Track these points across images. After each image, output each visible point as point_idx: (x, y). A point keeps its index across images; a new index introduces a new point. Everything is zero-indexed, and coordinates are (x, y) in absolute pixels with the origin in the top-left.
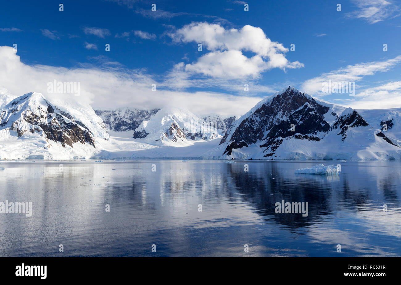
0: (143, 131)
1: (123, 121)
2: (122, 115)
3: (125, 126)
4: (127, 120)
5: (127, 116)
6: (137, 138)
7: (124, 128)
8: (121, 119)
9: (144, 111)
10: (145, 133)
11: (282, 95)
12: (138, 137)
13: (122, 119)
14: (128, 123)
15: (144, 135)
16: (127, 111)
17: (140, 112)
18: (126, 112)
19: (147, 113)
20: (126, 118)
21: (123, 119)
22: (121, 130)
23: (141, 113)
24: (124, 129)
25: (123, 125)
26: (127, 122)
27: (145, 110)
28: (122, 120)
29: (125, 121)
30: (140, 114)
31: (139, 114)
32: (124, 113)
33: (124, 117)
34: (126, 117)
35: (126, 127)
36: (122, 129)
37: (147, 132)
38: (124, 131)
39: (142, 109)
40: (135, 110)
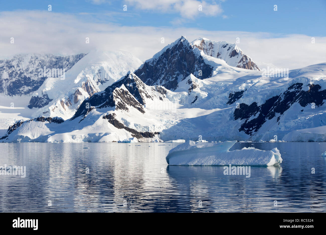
0: (44, 96)
1: (25, 78)
2: (23, 66)
3: (28, 86)
4: (32, 75)
5: (33, 69)
6: (34, 108)
7: (26, 88)
8: (21, 73)
9: (63, 58)
10: (48, 99)
11: (172, 48)
12: (36, 106)
13: (23, 73)
14: (33, 81)
15: (45, 102)
16: (33, 59)
17: (54, 60)
18: (31, 62)
19: (68, 61)
20: (31, 73)
21: (25, 74)
22: (20, 93)
23: (56, 62)
24: (25, 90)
25: (25, 85)
26: (32, 78)
27: (65, 57)
28: (23, 76)
29: (27, 77)
30: (56, 64)
31: (54, 63)
32: (28, 64)
33: (27, 70)
34: (30, 70)
35: (30, 88)
36: (22, 90)
37: (50, 98)
38: (25, 94)
39: (58, 56)
40: (46, 57)
